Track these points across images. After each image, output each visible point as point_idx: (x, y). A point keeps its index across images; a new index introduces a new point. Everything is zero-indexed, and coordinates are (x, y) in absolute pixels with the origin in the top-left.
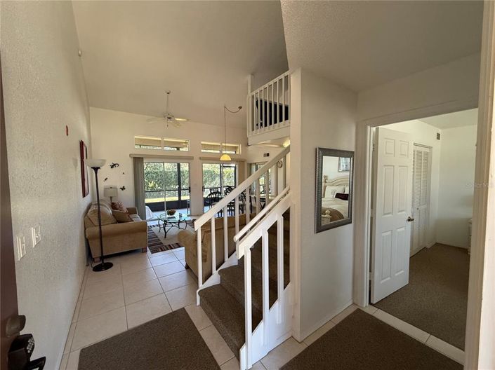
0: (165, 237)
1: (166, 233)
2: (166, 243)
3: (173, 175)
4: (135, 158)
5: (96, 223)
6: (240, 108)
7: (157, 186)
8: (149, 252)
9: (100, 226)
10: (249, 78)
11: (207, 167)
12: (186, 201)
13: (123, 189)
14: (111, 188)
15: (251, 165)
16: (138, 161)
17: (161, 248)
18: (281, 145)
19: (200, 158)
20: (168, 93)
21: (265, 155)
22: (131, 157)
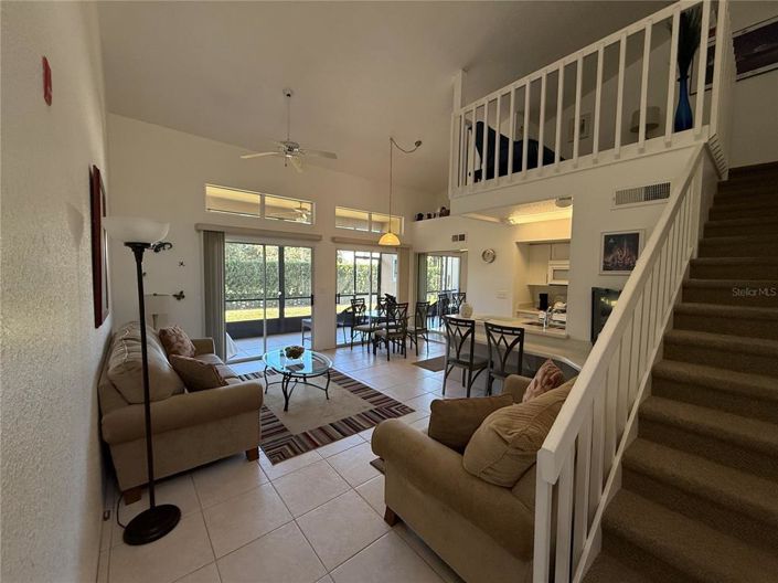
0: (286, 409)
1: (287, 398)
2: (296, 428)
3: (256, 270)
4: (207, 233)
5: (139, 395)
6: (418, 143)
8: (263, 458)
9: (147, 402)
10: (457, 79)
11: (346, 257)
13: (180, 296)
14: (155, 295)
15: (421, 257)
16: (213, 239)
17: (288, 444)
18: (504, 220)
19: (333, 240)
20: (289, 95)
21: (455, 238)
22: (199, 231)
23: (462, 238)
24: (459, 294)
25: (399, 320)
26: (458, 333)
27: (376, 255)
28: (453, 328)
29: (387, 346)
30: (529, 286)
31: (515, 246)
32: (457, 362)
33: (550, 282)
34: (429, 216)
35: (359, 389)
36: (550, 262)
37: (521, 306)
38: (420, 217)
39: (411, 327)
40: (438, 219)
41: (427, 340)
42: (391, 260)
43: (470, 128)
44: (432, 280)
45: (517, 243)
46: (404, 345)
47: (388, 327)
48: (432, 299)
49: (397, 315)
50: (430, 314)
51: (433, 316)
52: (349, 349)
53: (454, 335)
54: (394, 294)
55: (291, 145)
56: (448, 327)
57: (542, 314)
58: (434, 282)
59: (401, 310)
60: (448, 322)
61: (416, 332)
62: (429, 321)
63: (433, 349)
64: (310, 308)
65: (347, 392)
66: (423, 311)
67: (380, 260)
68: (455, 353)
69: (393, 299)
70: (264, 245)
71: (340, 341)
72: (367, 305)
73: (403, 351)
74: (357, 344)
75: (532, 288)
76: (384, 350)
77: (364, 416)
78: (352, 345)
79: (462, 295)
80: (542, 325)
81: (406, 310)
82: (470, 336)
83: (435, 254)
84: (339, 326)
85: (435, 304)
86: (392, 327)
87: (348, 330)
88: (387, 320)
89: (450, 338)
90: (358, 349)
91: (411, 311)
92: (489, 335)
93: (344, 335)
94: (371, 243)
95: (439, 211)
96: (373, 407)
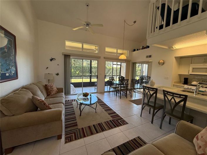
0: (80, 115)
1: (81, 112)
2: (80, 125)
4: (65, 55)
6: (135, 22)
7: (80, 73)
8: (63, 139)
12: (94, 82)
13: (58, 74)
14: (49, 74)
15: (134, 64)
16: (67, 57)
17: (75, 133)
18: (170, 47)
19: (104, 58)
20: (88, 6)
21: (147, 57)
22: (63, 55)
23: (150, 56)
24: (147, 77)
25: (125, 85)
26: (149, 93)
27: (119, 63)
28: (147, 91)
29: (120, 93)
30: (179, 74)
31: (174, 59)
32: (148, 105)
33: (190, 73)
34: (138, 50)
35: (108, 109)
36: (191, 65)
37: (175, 82)
38: (134, 50)
39: (129, 87)
40: (141, 50)
41: (135, 92)
42: (124, 65)
43: (158, 8)
44: (137, 72)
45: (175, 57)
46: (126, 93)
47: (121, 87)
48: (137, 78)
49: (125, 83)
50: (136, 83)
51: (138, 84)
52: (108, 93)
53: (147, 94)
54: (124, 76)
55: (88, 23)
56: (144, 90)
57: (186, 86)
58: (138, 73)
59: (126, 82)
60: (144, 88)
61: (131, 89)
62: (136, 85)
63: (137, 96)
64: (96, 79)
65: (103, 110)
66: (134, 82)
67: (121, 65)
68: (147, 101)
69: (124, 78)
70: (83, 59)
71: (106, 90)
72: (115, 79)
73: (126, 96)
74: (111, 91)
75: (180, 75)
76: (119, 95)
77: (107, 123)
78: (109, 92)
79: (149, 77)
80: (193, 93)
81: (128, 82)
82: (155, 95)
83: (139, 63)
84: (106, 85)
85: (138, 80)
86: (122, 87)
87: (109, 87)
88: (121, 85)
89: (144, 94)
90: (111, 93)
91: (130, 82)
92: (165, 95)
93: (107, 88)
94: (117, 60)
95: (141, 48)
96: (111, 119)
